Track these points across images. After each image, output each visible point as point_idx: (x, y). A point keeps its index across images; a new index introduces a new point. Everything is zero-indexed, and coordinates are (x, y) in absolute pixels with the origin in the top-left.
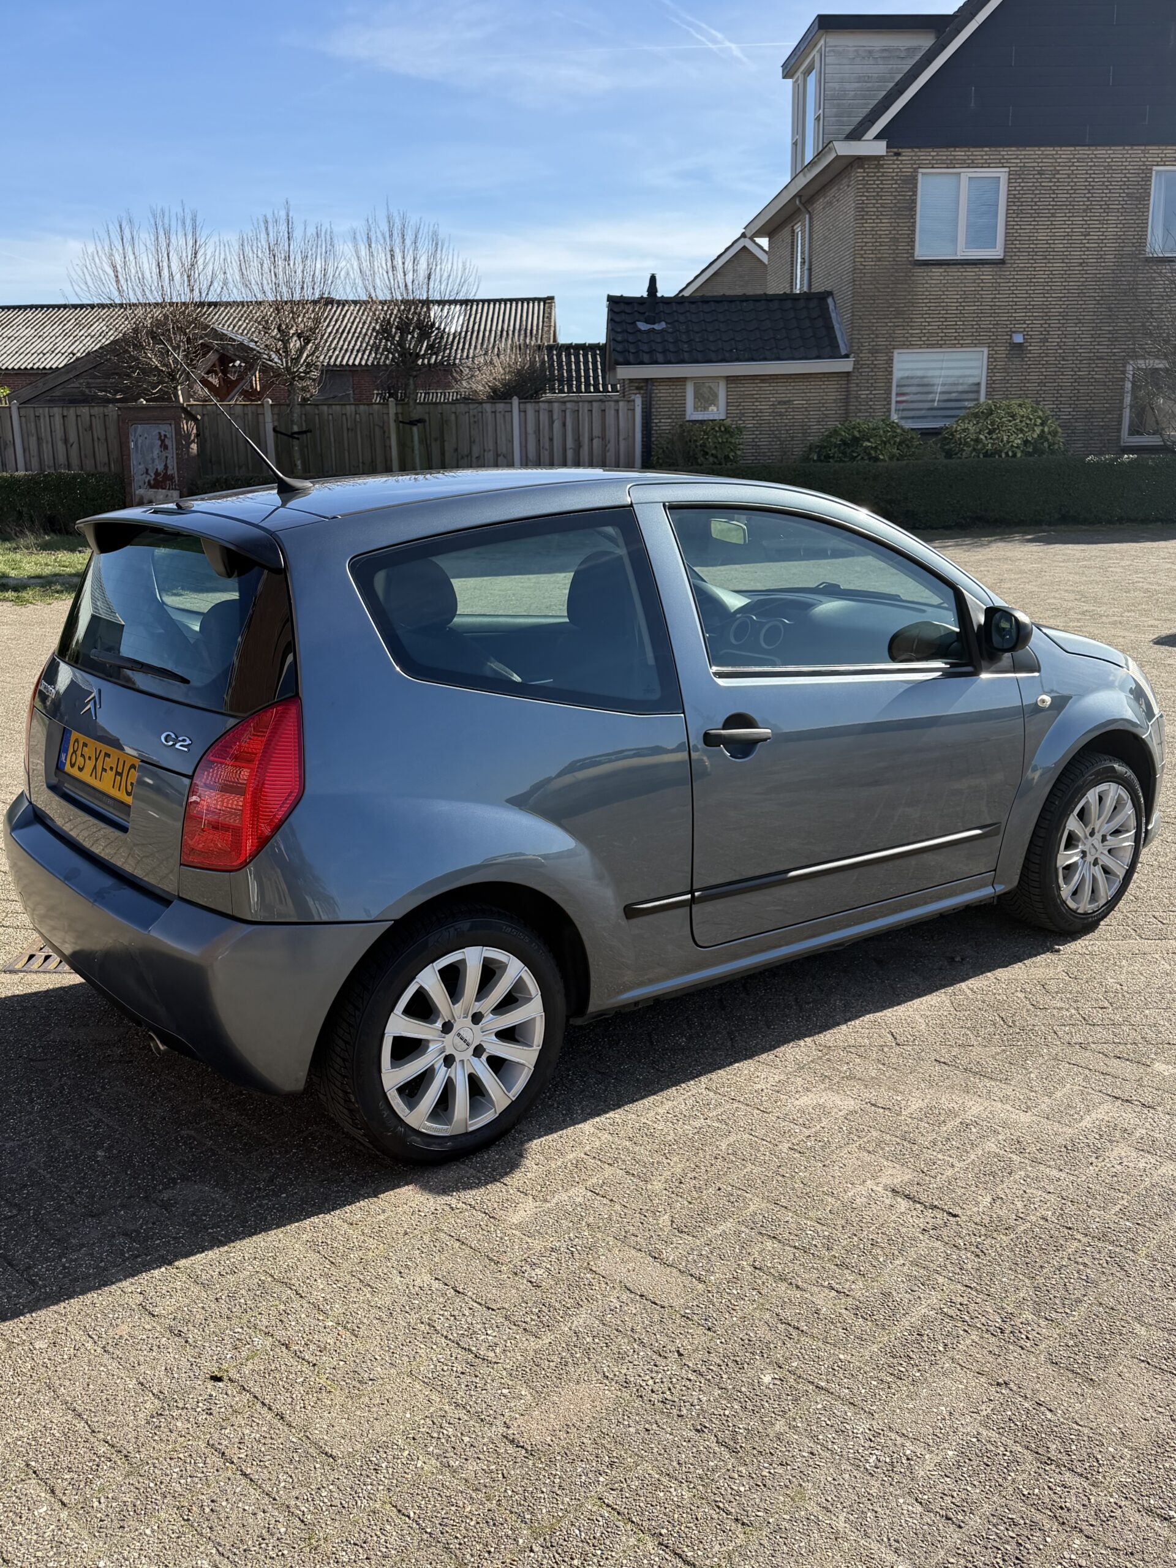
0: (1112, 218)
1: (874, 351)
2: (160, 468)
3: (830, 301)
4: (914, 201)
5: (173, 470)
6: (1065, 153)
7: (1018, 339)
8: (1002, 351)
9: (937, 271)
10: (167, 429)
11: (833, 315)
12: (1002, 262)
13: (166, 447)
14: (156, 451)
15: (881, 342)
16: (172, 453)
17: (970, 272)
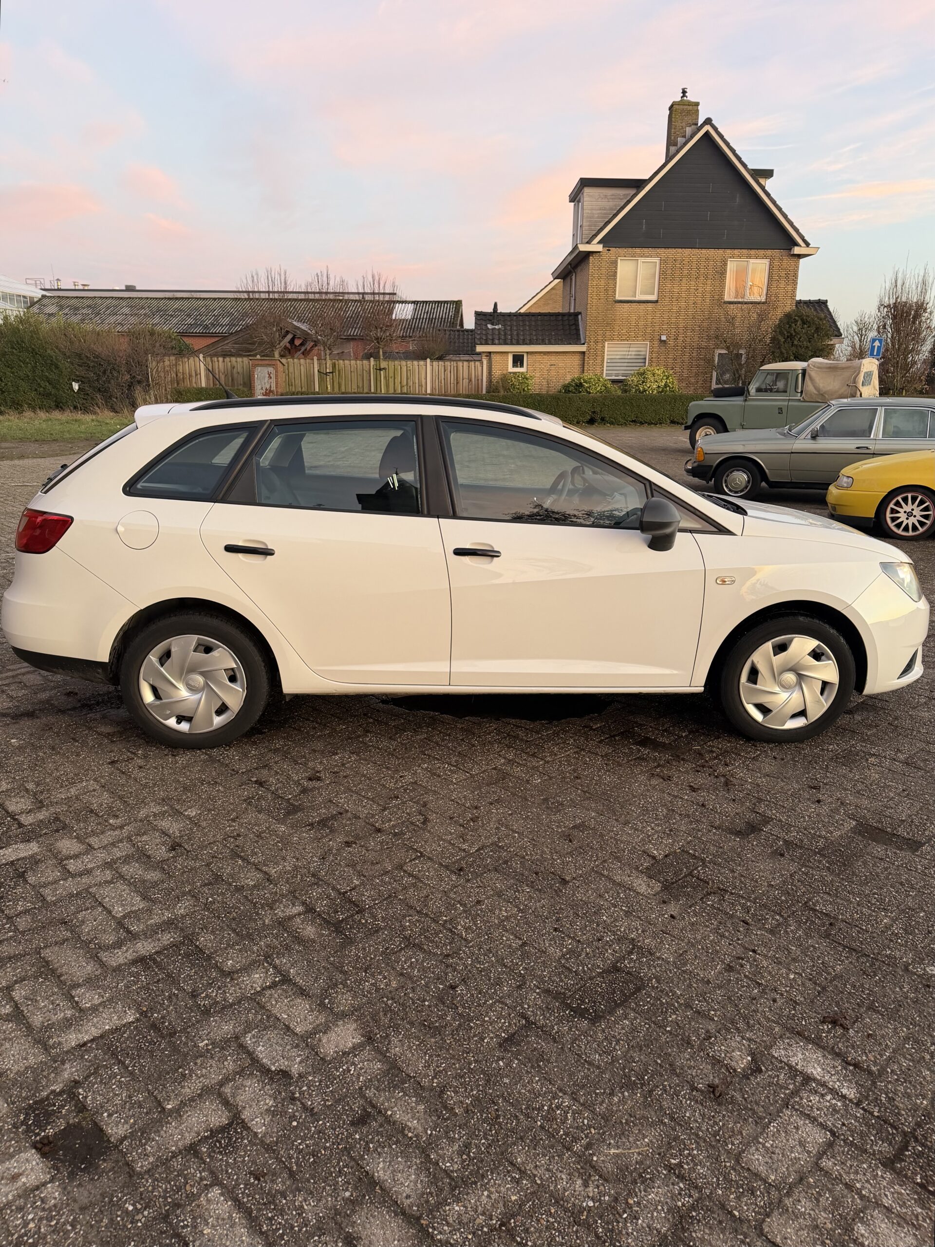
0: (709, 282)
1: (596, 342)
2: (268, 387)
3: (580, 317)
4: (616, 272)
5: (273, 388)
6: (687, 251)
7: (664, 338)
8: (656, 343)
9: (626, 305)
10: (271, 369)
11: (580, 323)
12: (657, 302)
13: (271, 378)
14: (267, 379)
15: (600, 338)
16: (273, 380)
17: (643, 306)
